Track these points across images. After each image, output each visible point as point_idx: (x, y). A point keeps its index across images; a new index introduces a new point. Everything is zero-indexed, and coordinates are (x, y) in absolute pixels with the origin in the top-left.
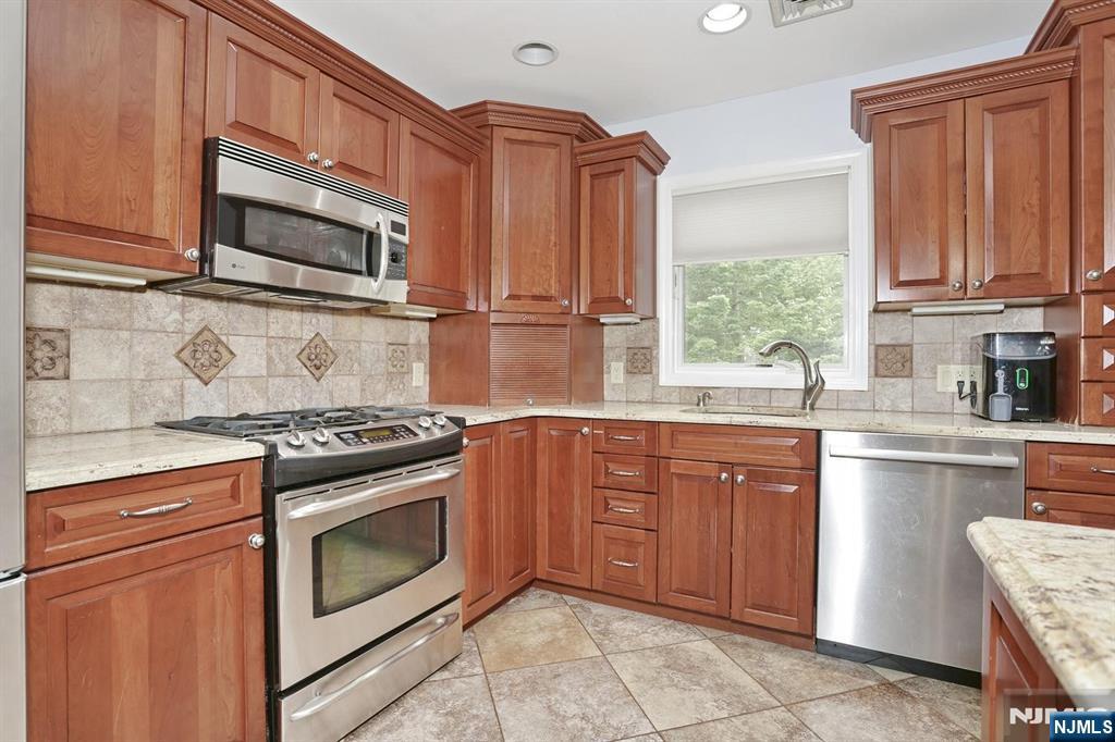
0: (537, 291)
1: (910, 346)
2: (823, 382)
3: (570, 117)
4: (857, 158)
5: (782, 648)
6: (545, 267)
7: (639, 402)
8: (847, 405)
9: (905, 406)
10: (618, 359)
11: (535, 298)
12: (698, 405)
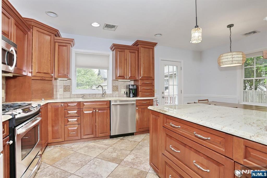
0: (45, 71)
1: (118, 86)
2: (106, 92)
3: (55, 30)
4: (111, 54)
5: (105, 140)
6: (47, 65)
7: (67, 98)
8: (109, 96)
9: (117, 96)
10: (61, 88)
11: (44, 73)
12: (82, 98)
